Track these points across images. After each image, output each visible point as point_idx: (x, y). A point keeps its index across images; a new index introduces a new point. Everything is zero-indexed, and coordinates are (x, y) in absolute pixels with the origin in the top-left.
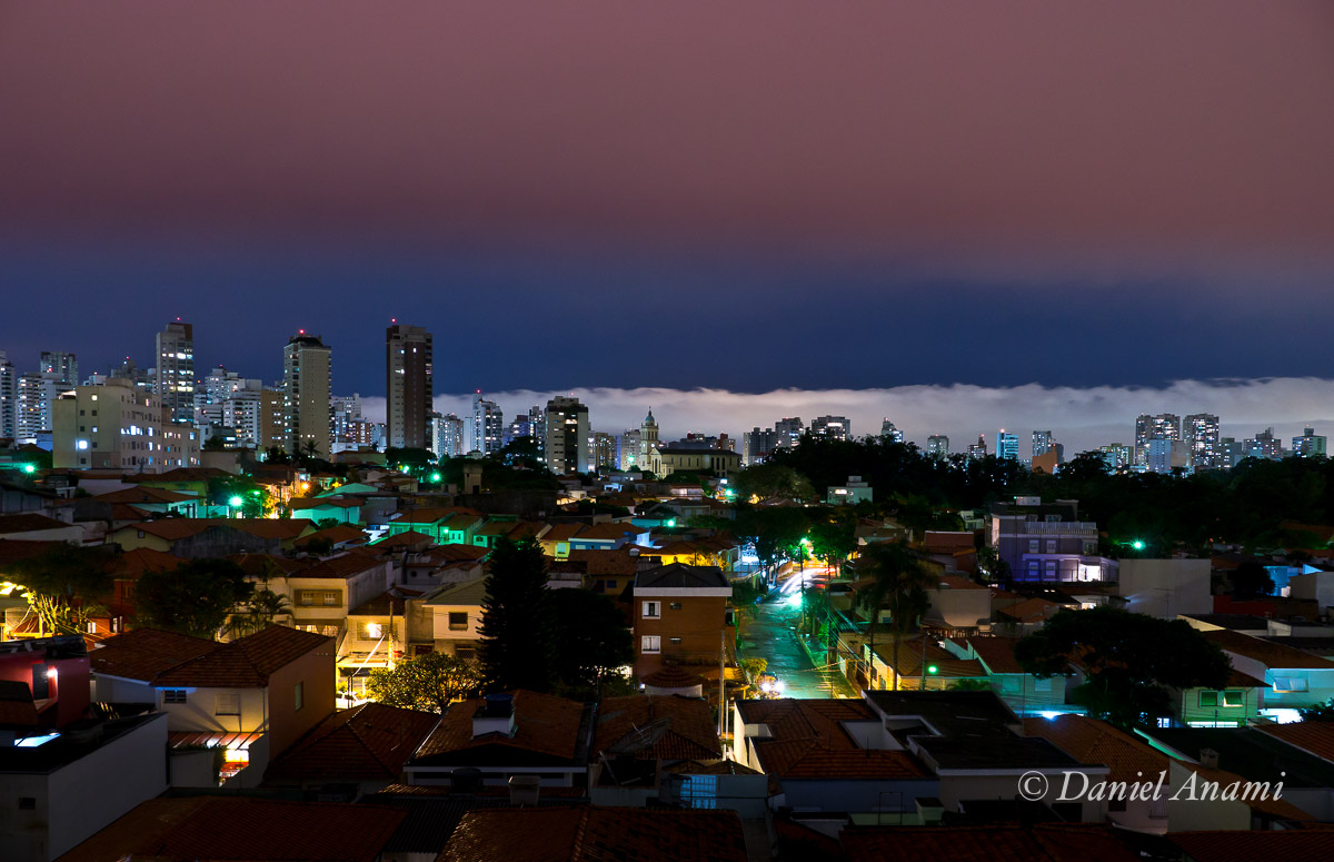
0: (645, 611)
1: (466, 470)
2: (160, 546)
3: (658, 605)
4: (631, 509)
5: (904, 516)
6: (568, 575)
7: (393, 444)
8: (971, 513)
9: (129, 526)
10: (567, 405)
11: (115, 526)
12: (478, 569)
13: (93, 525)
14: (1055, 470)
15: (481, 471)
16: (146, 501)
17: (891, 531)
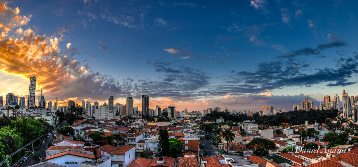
0: (185, 143)
1: (155, 119)
2: (109, 132)
3: (188, 141)
4: (183, 124)
5: (229, 124)
6: (172, 136)
7: (143, 114)
8: (240, 123)
9: (105, 129)
10: (172, 107)
11: (103, 128)
12: (157, 135)
13: (100, 128)
14: (252, 115)
15: (157, 119)
16: (107, 125)
17: (227, 127)
